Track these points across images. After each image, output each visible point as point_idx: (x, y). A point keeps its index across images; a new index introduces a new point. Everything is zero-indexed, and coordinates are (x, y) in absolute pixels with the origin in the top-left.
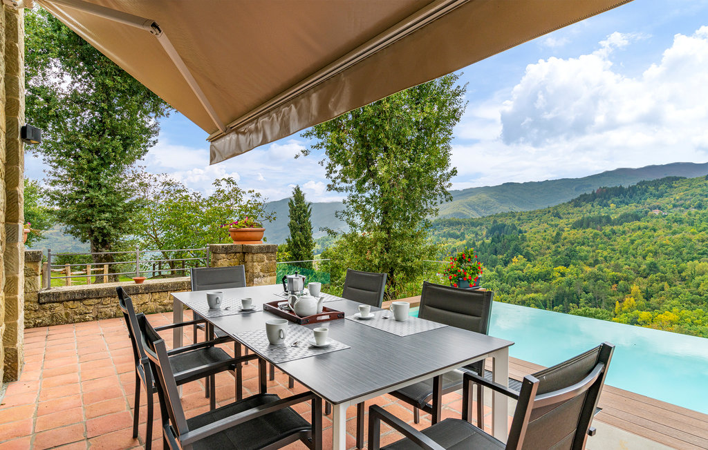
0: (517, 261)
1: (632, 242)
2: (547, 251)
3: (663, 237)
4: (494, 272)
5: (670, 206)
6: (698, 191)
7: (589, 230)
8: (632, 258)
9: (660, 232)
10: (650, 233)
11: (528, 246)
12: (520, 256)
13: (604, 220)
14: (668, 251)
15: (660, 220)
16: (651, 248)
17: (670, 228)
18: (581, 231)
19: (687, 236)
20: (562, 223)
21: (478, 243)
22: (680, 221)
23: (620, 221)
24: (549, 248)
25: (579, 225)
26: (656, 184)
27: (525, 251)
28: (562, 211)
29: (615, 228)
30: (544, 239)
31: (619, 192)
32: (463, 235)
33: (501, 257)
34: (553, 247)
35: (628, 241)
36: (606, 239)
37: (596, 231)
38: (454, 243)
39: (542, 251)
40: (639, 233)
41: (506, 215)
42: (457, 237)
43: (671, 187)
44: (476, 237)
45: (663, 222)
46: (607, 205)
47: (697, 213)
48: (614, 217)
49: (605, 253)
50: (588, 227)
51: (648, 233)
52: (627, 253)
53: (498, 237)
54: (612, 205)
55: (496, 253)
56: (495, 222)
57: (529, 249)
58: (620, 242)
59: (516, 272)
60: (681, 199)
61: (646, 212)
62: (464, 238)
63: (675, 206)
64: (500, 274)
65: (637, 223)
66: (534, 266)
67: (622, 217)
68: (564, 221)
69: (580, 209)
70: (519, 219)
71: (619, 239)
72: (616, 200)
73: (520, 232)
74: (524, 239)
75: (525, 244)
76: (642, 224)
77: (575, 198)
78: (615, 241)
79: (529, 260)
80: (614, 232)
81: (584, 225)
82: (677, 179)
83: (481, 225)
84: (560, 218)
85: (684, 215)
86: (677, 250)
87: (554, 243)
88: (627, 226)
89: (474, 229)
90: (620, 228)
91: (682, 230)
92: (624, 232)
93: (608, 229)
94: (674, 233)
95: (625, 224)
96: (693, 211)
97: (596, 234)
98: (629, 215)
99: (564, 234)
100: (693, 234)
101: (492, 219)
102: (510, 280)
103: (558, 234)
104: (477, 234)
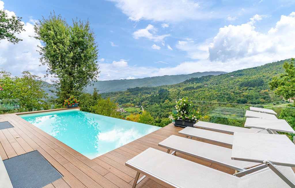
0: (167, 101)
1: (199, 95)
2: (176, 98)
3: (207, 93)
4: (159, 105)
5: (209, 84)
6: (216, 80)
7: (188, 91)
8: (199, 100)
9: (206, 92)
10: (204, 92)
11: (170, 96)
12: (167, 100)
13: (192, 88)
14: (207, 97)
15: (207, 88)
16: (204, 96)
17: (209, 90)
18: (185, 91)
19: (213, 93)
20: (181, 89)
21: (155, 96)
22: (211, 88)
23: (196, 89)
24: (176, 97)
25: (185, 89)
26: (206, 77)
27: (169, 98)
28: (181, 85)
29: (195, 90)
30: (175, 94)
31: (197, 79)
32: (150, 93)
33: (162, 100)
34: (177, 96)
35: (198, 94)
36: (192, 94)
37: (190, 91)
38: (147, 95)
39: (174, 98)
40: (201, 92)
41: (164, 86)
42: (148, 93)
43: (210, 78)
44: (155, 93)
45: (207, 89)
46: (193, 83)
47: (216, 86)
48: (195, 87)
49: (192, 98)
50: (188, 90)
51: (203, 92)
52: (197, 98)
53: (161, 93)
54: (195, 83)
55: (160, 99)
56: (161, 88)
57: (170, 97)
58: (196, 95)
59: (166, 105)
60: (212, 82)
61: (203, 86)
62: (151, 94)
63: (211, 84)
64: (161, 106)
65: (201, 89)
66: (172, 103)
67: (197, 87)
68: (181, 88)
69: (186, 84)
70: (168, 88)
71: (196, 94)
72: (196, 82)
73: (168, 92)
74: (169, 94)
75: (169, 96)
76: (202, 89)
77: (185, 81)
78: (195, 94)
79: (170, 101)
80: (194, 92)
81: (187, 89)
82: (211, 76)
83: (157, 89)
84: (180, 87)
85: (212, 87)
86: (210, 97)
87: (178, 95)
88: (198, 90)
89: (154, 91)
90: (196, 90)
91: (212, 91)
92: (197, 92)
93: (193, 91)
94: (210, 92)
95: (198, 89)
96: (215, 85)
97: (190, 92)
98: (199, 86)
99: (181, 92)
100: (214, 92)
101: (160, 87)
102: (164, 108)
103: (179, 92)
104: (155, 92)
